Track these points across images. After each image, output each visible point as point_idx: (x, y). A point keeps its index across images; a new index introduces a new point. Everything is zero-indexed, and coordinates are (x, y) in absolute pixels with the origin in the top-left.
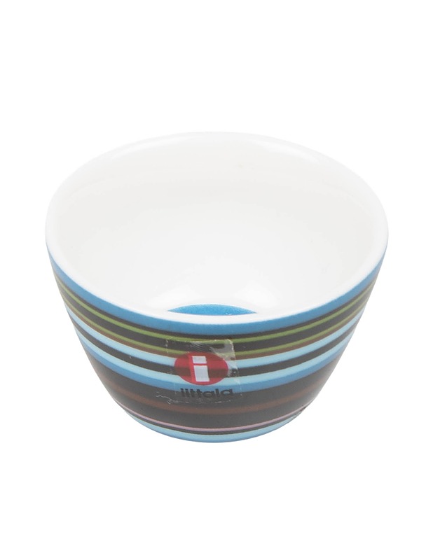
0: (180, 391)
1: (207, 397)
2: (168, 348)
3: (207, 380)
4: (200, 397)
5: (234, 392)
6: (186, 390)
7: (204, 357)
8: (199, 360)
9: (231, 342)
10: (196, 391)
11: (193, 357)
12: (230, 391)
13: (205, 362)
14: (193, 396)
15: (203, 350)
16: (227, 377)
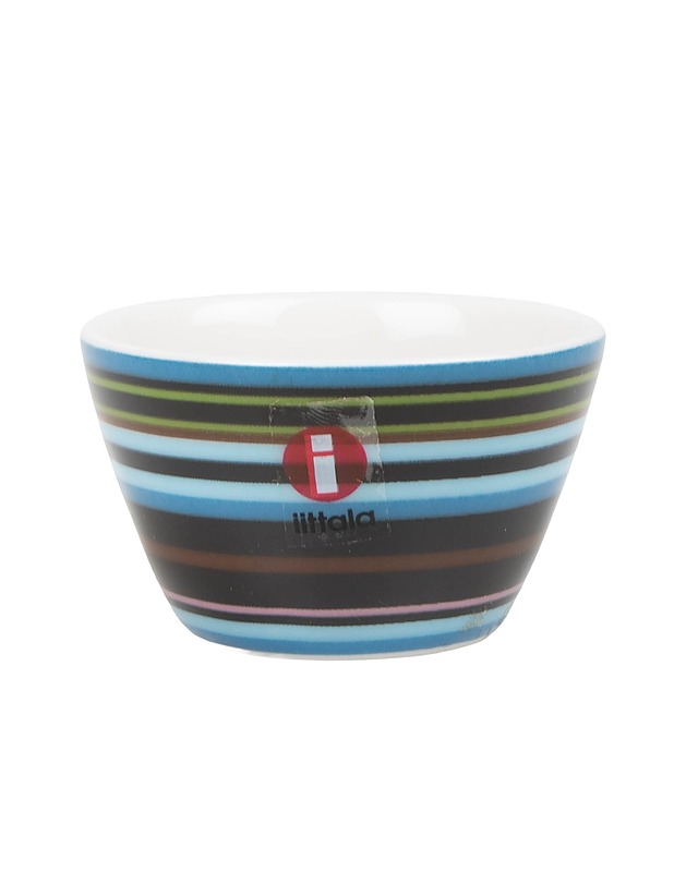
0: (292, 519)
1: (335, 529)
2: (273, 424)
3: (333, 488)
4: (323, 530)
5: (378, 516)
6: (302, 515)
7: (330, 436)
8: (322, 442)
9: (370, 401)
10: (316, 515)
11: (312, 437)
12: (371, 514)
13: (330, 448)
14: (313, 531)
15: (328, 421)
16: (365, 481)
